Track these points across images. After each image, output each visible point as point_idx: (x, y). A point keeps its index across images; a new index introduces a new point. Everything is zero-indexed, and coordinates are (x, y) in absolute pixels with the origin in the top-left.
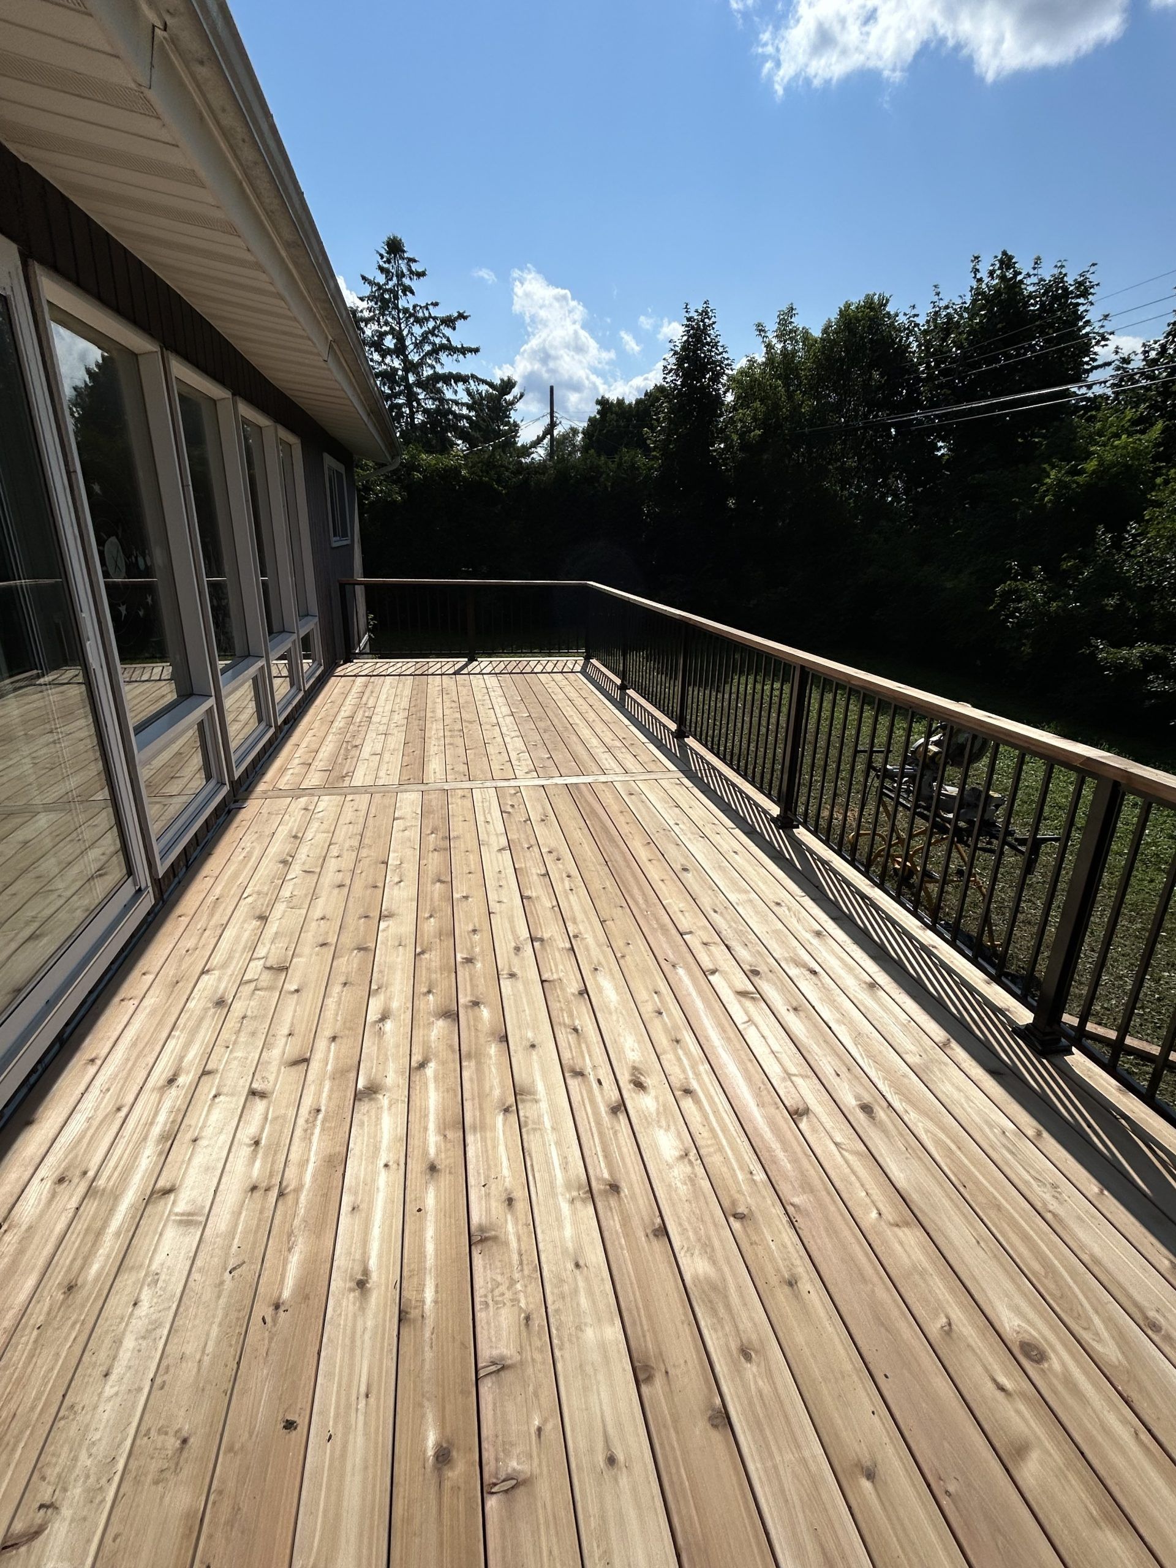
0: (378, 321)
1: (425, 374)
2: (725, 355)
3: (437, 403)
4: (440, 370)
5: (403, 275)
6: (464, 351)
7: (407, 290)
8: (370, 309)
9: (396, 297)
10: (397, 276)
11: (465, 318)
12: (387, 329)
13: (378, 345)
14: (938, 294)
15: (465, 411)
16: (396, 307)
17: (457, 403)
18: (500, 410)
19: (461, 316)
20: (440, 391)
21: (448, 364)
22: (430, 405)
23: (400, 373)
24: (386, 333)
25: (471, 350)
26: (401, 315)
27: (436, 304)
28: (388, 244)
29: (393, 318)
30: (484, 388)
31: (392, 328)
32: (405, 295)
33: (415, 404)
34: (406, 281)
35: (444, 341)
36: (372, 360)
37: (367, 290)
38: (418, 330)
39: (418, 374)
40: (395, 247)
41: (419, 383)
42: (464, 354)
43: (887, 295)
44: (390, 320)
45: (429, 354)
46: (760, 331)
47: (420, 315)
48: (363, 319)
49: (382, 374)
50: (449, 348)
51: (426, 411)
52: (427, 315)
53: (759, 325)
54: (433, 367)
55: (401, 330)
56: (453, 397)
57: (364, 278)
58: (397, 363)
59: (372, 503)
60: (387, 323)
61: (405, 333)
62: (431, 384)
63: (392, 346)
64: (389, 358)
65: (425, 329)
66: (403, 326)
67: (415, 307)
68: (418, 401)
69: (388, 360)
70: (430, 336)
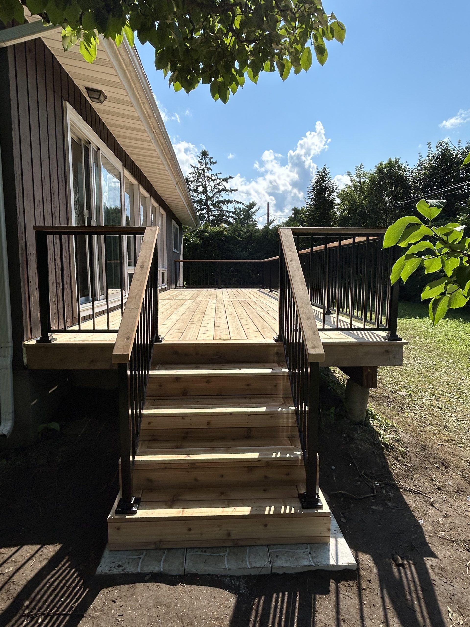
0: (197, 181)
1: (215, 201)
2: (334, 184)
3: (219, 212)
4: (221, 199)
5: (207, 164)
6: (231, 191)
7: (209, 169)
8: (193, 177)
9: (204, 172)
10: (205, 164)
11: (232, 178)
12: (200, 184)
13: (196, 191)
14: (421, 156)
15: (231, 214)
16: (204, 176)
17: (228, 212)
18: (249, 215)
19: (231, 177)
20: (220, 207)
21: (224, 196)
22: (216, 213)
23: (204, 201)
24: (199, 186)
25: (234, 190)
26: (206, 178)
27: (220, 174)
28: (202, 153)
29: (203, 180)
30: (241, 206)
31: (202, 184)
32: (208, 171)
33: (210, 213)
34: (209, 166)
35: (223, 187)
36: (193, 196)
37: (192, 170)
38: (212, 184)
39: (212, 201)
40: (205, 154)
41: (212, 205)
42: (231, 192)
43: (398, 158)
44: (201, 180)
45: (217, 193)
46: (349, 174)
47: (214, 178)
48: (190, 181)
49: (197, 202)
50: (225, 190)
51: (214, 215)
52: (216, 178)
53: (348, 172)
54: (218, 198)
55: (205, 185)
56: (227, 209)
57: (191, 166)
58: (203, 197)
59: (189, 245)
60: (200, 182)
61: (207, 185)
62: (217, 205)
63: (202, 191)
64: (200, 195)
65: (216, 183)
66: (206, 183)
67: (211, 175)
68: (211, 212)
69: (200, 196)
70: (217, 186)
